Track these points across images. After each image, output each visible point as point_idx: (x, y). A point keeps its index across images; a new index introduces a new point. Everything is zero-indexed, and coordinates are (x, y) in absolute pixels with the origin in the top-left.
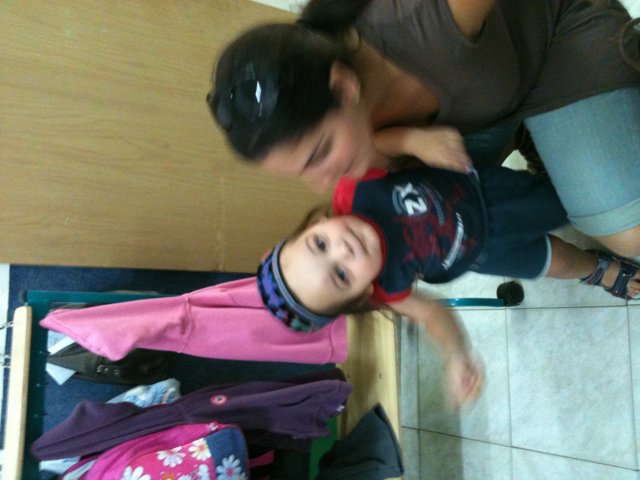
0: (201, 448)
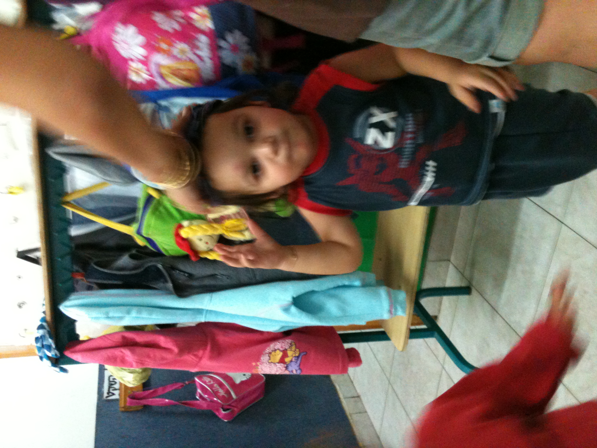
0: (204, 17)
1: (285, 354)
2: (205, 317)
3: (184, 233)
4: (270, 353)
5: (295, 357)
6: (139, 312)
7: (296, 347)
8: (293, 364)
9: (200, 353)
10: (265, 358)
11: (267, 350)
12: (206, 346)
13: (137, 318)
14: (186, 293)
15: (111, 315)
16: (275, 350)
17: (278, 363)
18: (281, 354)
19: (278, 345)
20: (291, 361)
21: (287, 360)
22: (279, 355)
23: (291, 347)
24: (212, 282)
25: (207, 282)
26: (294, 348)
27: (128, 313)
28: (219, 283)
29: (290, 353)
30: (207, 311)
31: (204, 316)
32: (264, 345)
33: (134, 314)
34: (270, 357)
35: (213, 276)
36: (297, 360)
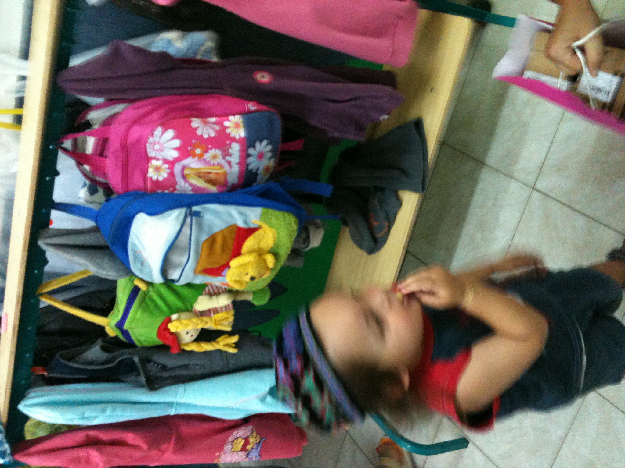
0: (237, 125)
1: (247, 443)
2: (176, 409)
3: (172, 327)
4: (233, 442)
5: (256, 443)
6: (114, 410)
7: (257, 434)
8: (254, 450)
9: (165, 446)
10: (228, 447)
11: (230, 439)
12: (171, 438)
13: (110, 416)
14: (156, 386)
15: (86, 415)
16: (238, 438)
17: (241, 451)
18: (243, 441)
19: (241, 432)
20: (252, 448)
21: (249, 447)
22: (241, 443)
23: (252, 433)
24: (184, 372)
25: (179, 372)
26: (255, 434)
27: (104, 411)
28: (192, 373)
29: (251, 440)
30: (177, 404)
31: (174, 409)
32: (227, 433)
33: (108, 412)
34: (232, 445)
35: (186, 366)
36: (258, 446)
